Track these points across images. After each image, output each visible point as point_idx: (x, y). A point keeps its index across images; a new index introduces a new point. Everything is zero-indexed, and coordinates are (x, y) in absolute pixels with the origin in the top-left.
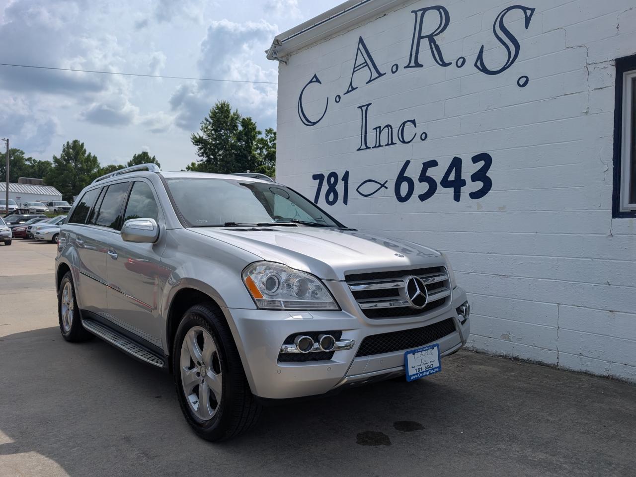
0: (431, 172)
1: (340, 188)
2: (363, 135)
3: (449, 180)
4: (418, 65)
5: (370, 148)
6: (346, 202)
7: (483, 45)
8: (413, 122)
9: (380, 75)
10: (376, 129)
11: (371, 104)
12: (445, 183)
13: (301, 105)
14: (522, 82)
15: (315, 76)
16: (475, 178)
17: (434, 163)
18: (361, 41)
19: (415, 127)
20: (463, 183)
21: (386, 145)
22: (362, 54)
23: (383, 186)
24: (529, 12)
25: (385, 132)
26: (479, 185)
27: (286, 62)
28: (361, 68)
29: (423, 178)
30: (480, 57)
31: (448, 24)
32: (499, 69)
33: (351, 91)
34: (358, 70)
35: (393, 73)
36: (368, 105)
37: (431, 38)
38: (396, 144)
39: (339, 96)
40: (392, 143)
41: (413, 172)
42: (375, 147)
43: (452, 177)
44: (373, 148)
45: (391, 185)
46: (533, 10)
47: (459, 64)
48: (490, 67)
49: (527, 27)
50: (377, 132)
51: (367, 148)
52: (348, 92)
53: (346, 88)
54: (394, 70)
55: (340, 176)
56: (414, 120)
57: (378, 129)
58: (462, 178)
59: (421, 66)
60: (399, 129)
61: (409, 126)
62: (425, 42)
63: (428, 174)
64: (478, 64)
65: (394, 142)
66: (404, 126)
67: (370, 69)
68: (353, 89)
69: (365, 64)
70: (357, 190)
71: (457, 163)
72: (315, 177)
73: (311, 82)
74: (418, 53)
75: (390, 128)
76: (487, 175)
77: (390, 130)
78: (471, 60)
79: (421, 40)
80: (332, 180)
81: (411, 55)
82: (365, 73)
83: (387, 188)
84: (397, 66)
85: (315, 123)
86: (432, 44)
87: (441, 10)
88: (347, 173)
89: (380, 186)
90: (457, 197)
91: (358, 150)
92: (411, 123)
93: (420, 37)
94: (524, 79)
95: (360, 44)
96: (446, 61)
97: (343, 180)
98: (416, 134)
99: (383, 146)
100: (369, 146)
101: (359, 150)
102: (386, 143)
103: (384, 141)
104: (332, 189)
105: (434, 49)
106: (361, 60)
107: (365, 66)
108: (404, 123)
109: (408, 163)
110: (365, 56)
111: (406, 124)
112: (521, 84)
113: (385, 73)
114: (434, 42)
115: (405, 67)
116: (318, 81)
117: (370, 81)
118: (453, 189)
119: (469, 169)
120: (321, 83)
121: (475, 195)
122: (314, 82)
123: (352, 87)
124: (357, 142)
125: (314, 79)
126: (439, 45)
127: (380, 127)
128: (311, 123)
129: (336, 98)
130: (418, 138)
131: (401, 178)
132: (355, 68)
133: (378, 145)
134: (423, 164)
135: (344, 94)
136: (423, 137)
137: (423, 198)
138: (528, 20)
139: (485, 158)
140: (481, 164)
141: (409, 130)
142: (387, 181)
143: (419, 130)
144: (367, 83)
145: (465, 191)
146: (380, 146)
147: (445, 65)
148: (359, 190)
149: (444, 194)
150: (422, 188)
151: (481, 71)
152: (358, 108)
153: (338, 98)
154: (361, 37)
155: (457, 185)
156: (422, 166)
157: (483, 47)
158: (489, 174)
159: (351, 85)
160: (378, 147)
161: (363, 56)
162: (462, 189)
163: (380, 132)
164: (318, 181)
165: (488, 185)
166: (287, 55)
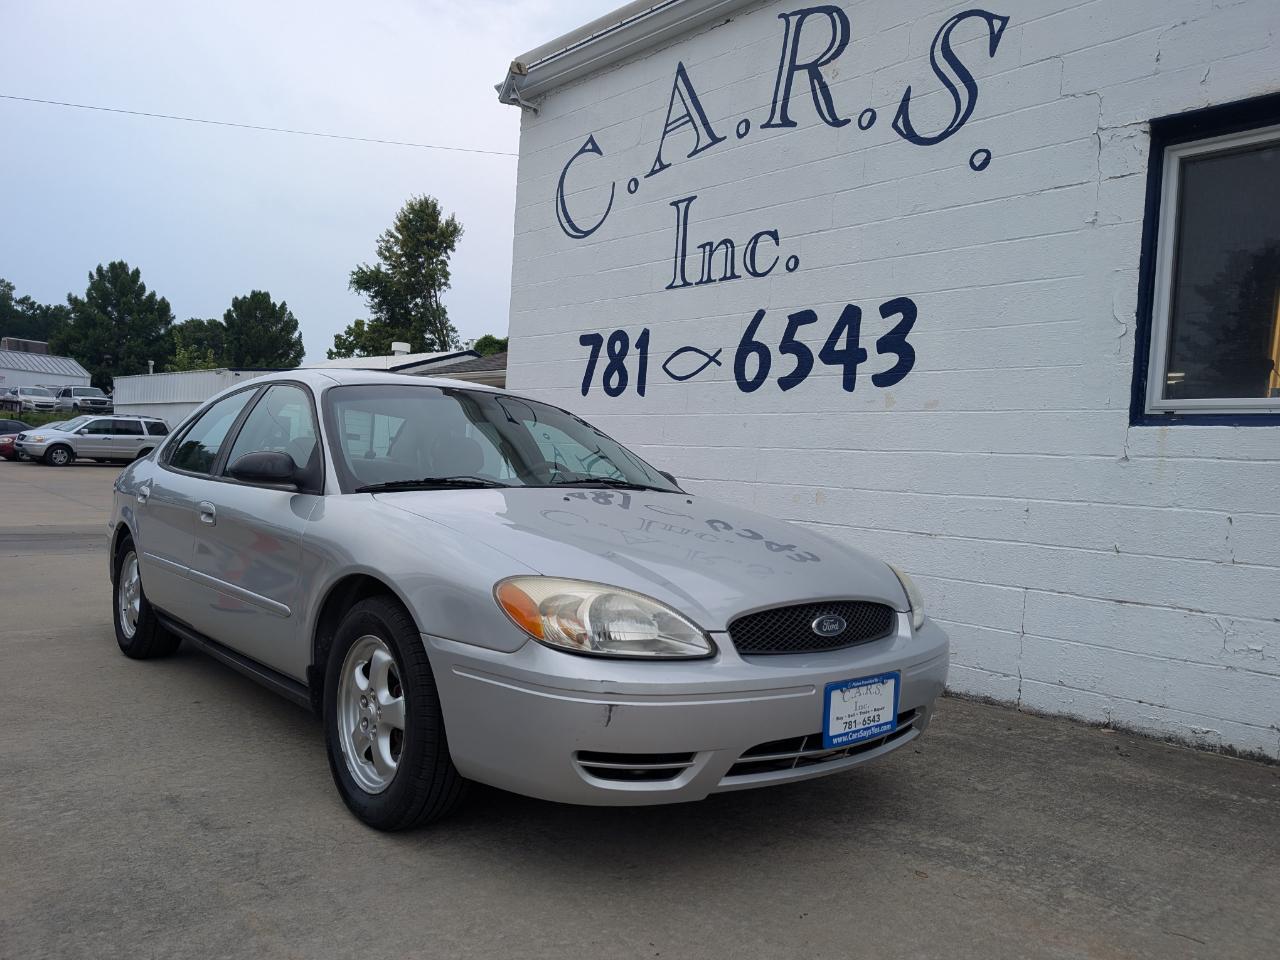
0: (803, 334)
1: (631, 362)
2: (679, 259)
3: (836, 349)
4: (787, 122)
5: (690, 284)
6: (641, 390)
7: (909, 86)
8: (774, 235)
9: (715, 140)
10: (703, 246)
11: (695, 197)
12: (829, 355)
13: (562, 196)
14: (978, 162)
15: (591, 140)
16: (883, 346)
17: (808, 317)
18: (681, 71)
19: (777, 244)
20: (862, 356)
21: (721, 280)
22: (681, 96)
23: (712, 359)
24: (997, 24)
25: (720, 254)
26: (891, 360)
27: (535, 111)
28: (683, 124)
29: (789, 345)
30: (903, 110)
31: (847, 44)
32: (936, 134)
33: (658, 171)
34: (673, 129)
35: (740, 136)
36: (690, 200)
37: (813, 69)
38: (740, 277)
39: (635, 181)
40: (734, 276)
41: (770, 335)
42: (701, 282)
43: (841, 345)
44: (697, 284)
45: (728, 359)
46: (1005, 20)
47: (864, 124)
48: (921, 130)
49: (992, 53)
50: (705, 252)
51: (686, 284)
52: (653, 172)
53: (649, 164)
54: (742, 131)
55: (633, 340)
56: (776, 231)
57: (708, 248)
58: (860, 347)
59: (794, 124)
60: (746, 250)
61: (766, 242)
62: (802, 78)
63: (796, 338)
64: (900, 124)
65: (737, 273)
66: (756, 243)
67: (696, 128)
68: (663, 167)
69: (687, 118)
70: (664, 367)
71: (851, 317)
72: (585, 340)
73: (583, 150)
74: (789, 96)
75: (729, 245)
76: (908, 339)
77: (730, 250)
78: (887, 114)
79: (796, 74)
80: (618, 346)
81: (775, 102)
82: (686, 137)
83: (719, 364)
84: (747, 122)
85: (587, 233)
86: (815, 81)
87: (834, 14)
88: (646, 334)
89: (707, 360)
90: (849, 384)
91: (668, 288)
92: (770, 237)
93: (793, 67)
94: (983, 156)
95: (679, 77)
96: (841, 117)
97: (637, 346)
98: (778, 258)
99: (715, 281)
100: (688, 280)
101: (670, 287)
102: (721, 277)
103: (716, 274)
104: (617, 364)
105: (818, 91)
106: (679, 110)
107: (686, 122)
108: (757, 237)
109: (760, 315)
110: (689, 102)
111: (760, 239)
112: (977, 164)
113: (725, 138)
114: (819, 77)
115: (763, 127)
116: (596, 149)
117: (695, 152)
118: (841, 367)
119: (874, 328)
120: (601, 153)
121: (882, 380)
122: (589, 150)
123: (661, 163)
124: (666, 272)
125: (590, 146)
126: (827, 83)
127: (711, 244)
128: (582, 232)
129: (630, 183)
130: (781, 267)
131: (748, 344)
132: (667, 125)
133: (705, 279)
134: (790, 317)
135: (646, 177)
136: (792, 264)
137: (786, 383)
138: (995, 39)
139: (904, 308)
140: (898, 318)
141: (766, 250)
142: (720, 351)
143: (784, 251)
144: (689, 156)
145: (864, 371)
146: (710, 280)
147: (837, 123)
148: (667, 366)
149: (826, 376)
150: (786, 364)
151: (904, 136)
152: (672, 204)
153: (633, 183)
154: (680, 64)
155: (852, 358)
156: (787, 321)
157: (909, 90)
158: (910, 339)
159: (659, 159)
160: (706, 282)
161: (683, 101)
162: (860, 367)
163: (711, 253)
164: (590, 348)
165: (907, 359)
166: (539, 95)
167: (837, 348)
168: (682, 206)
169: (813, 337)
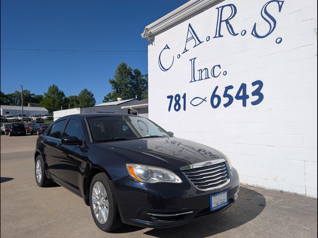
0: (230, 92)
1: (181, 102)
2: (193, 74)
4: (220, 36)
5: (197, 81)
6: (185, 109)
7: (256, 23)
8: (219, 66)
9: (200, 42)
10: (199, 70)
11: (196, 58)
12: (238, 97)
13: (160, 61)
14: (278, 41)
15: (167, 45)
16: (254, 94)
17: (231, 87)
18: (190, 25)
19: (220, 68)
20: (248, 97)
21: (205, 79)
22: (190, 32)
23: (204, 100)
24: (280, 3)
25: (204, 72)
26: (256, 98)
27: (151, 40)
28: (191, 39)
29: (226, 95)
30: (254, 29)
31: (236, 13)
32: (265, 35)
34: (188, 41)
35: (207, 41)
36: (195, 59)
37: (227, 21)
39: (179, 55)
40: (208, 78)
42: (199, 80)
43: (241, 94)
44: (198, 80)
45: (209, 100)
46: (283, 2)
47: (243, 34)
48: (260, 34)
49: (280, 11)
50: (200, 72)
51: (195, 81)
52: (184, 52)
53: (183, 50)
54: (208, 39)
55: (181, 96)
56: (220, 65)
57: (201, 71)
58: (247, 94)
59: (222, 36)
60: (211, 70)
61: (217, 68)
62: (224, 24)
63: (228, 93)
64: (253, 33)
65: (209, 77)
66: (214, 68)
67: (195, 40)
68: (187, 51)
69: (192, 38)
70: (191, 103)
71: (243, 86)
72: (168, 97)
73: (165, 48)
74: (220, 30)
75: (206, 70)
76: (261, 92)
77: (207, 71)
78: (249, 31)
79: (222, 23)
80: (177, 98)
81: (216, 31)
82: (192, 42)
83: (206, 101)
84: (209, 37)
85: (167, 70)
87: (232, 6)
88: (185, 94)
89: (203, 100)
90: (244, 105)
92: (218, 67)
93: (221, 21)
94: (280, 39)
95: (189, 27)
96: (236, 33)
97: (183, 98)
98: (221, 72)
99: (203, 79)
100: (196, 79)
101: (191, 82)
102: (205, 78)
103: (204, 77)
104: (177, 103)
105: (229, 27)
106: (190, 36)
108: (214, 67)
109: (217, 87)
111: (215, 67)
113: (203, 42)
114: (229, 23)
115: (213, 38)
116: (168, 48)
117: (195, 46)
118: (242, 100)
119: (250, 89)
120: (170, 49)
121: (254, 103)
122: (166, 48)
123: (186, 50)
124: (190, 78)
125: (166, 47)
126: (231, 24)
127: (201, 70)
128: (166, 69)
129: (178, 56)
130: (222, 74)
131: (214, 96)
132: (187, 40)
133: (200, 79)
135: (182, 54)
136: (225, 73)
137: (226, 105)
139: (260, 83)
140: (257, 86)
141: (217, 70)
142: (206, 98)
143: (222, 70)
144: (194, 47)
145: (249, 101)
146: (202, 79)
147: (235, 35)
149: (237, 103)
150: (225, 100)
151: (255, 36)
152: (190, 60)
153: (179, 56)
154: (189, 24)
155: (245, 98)
156: (225, 88)
157: (255, 24)
158: (261, 91)
159: (185, 49)
160: (200, 80)
161: (191, 33)
162: (247, 100)
163: (202, 72)
164: (170, 99)
165: (261, 97)
166: (152, 36)
167: (240, 95)
168: (193, 60)
169: (233, 93)
